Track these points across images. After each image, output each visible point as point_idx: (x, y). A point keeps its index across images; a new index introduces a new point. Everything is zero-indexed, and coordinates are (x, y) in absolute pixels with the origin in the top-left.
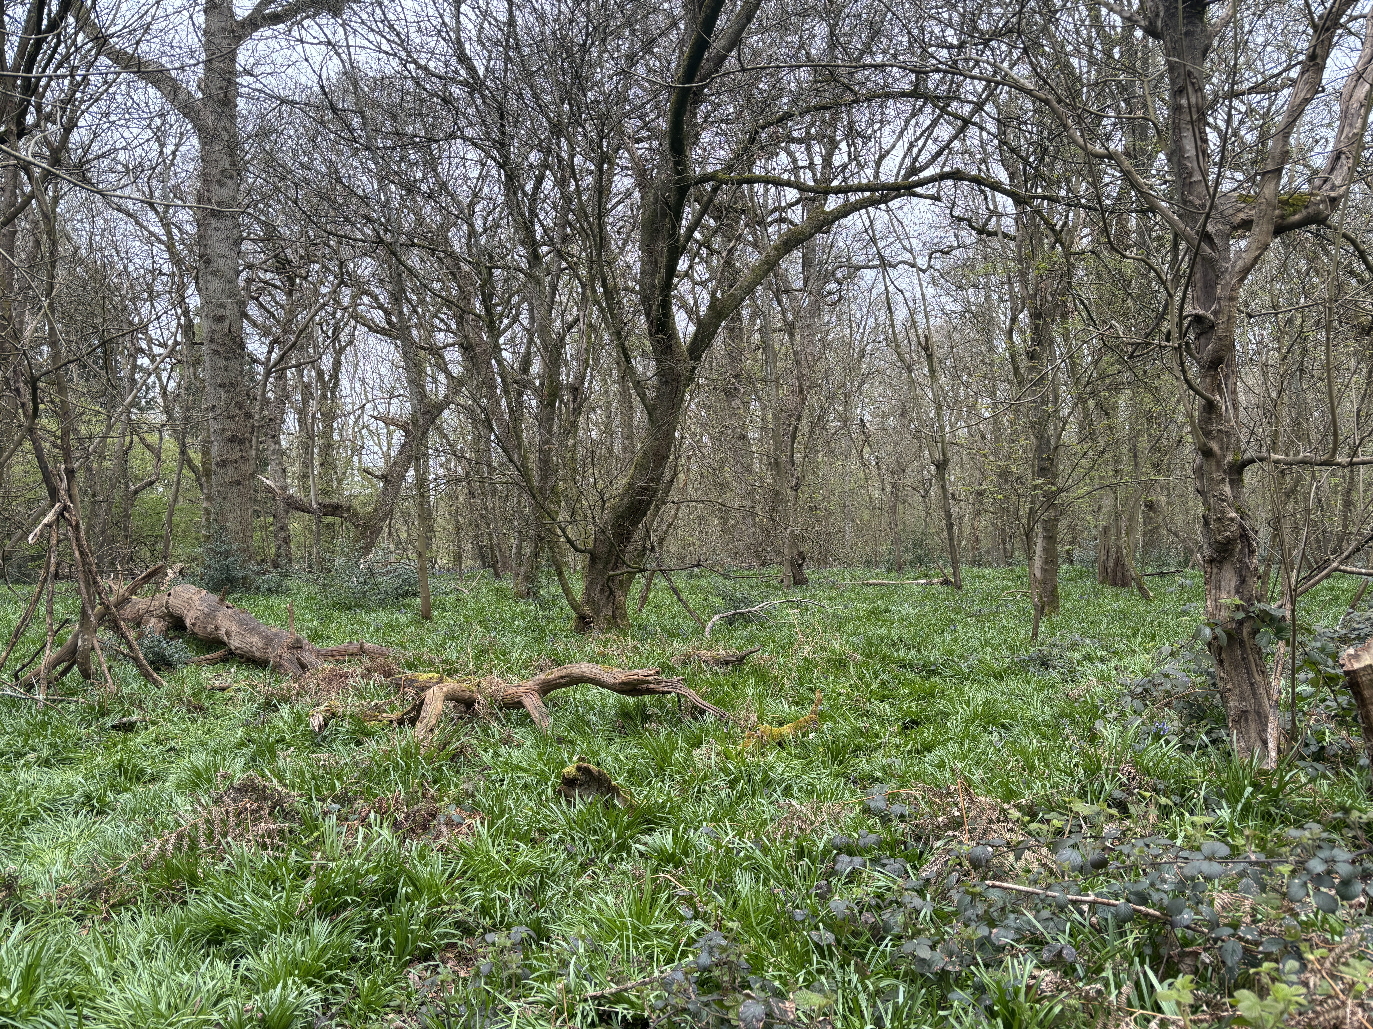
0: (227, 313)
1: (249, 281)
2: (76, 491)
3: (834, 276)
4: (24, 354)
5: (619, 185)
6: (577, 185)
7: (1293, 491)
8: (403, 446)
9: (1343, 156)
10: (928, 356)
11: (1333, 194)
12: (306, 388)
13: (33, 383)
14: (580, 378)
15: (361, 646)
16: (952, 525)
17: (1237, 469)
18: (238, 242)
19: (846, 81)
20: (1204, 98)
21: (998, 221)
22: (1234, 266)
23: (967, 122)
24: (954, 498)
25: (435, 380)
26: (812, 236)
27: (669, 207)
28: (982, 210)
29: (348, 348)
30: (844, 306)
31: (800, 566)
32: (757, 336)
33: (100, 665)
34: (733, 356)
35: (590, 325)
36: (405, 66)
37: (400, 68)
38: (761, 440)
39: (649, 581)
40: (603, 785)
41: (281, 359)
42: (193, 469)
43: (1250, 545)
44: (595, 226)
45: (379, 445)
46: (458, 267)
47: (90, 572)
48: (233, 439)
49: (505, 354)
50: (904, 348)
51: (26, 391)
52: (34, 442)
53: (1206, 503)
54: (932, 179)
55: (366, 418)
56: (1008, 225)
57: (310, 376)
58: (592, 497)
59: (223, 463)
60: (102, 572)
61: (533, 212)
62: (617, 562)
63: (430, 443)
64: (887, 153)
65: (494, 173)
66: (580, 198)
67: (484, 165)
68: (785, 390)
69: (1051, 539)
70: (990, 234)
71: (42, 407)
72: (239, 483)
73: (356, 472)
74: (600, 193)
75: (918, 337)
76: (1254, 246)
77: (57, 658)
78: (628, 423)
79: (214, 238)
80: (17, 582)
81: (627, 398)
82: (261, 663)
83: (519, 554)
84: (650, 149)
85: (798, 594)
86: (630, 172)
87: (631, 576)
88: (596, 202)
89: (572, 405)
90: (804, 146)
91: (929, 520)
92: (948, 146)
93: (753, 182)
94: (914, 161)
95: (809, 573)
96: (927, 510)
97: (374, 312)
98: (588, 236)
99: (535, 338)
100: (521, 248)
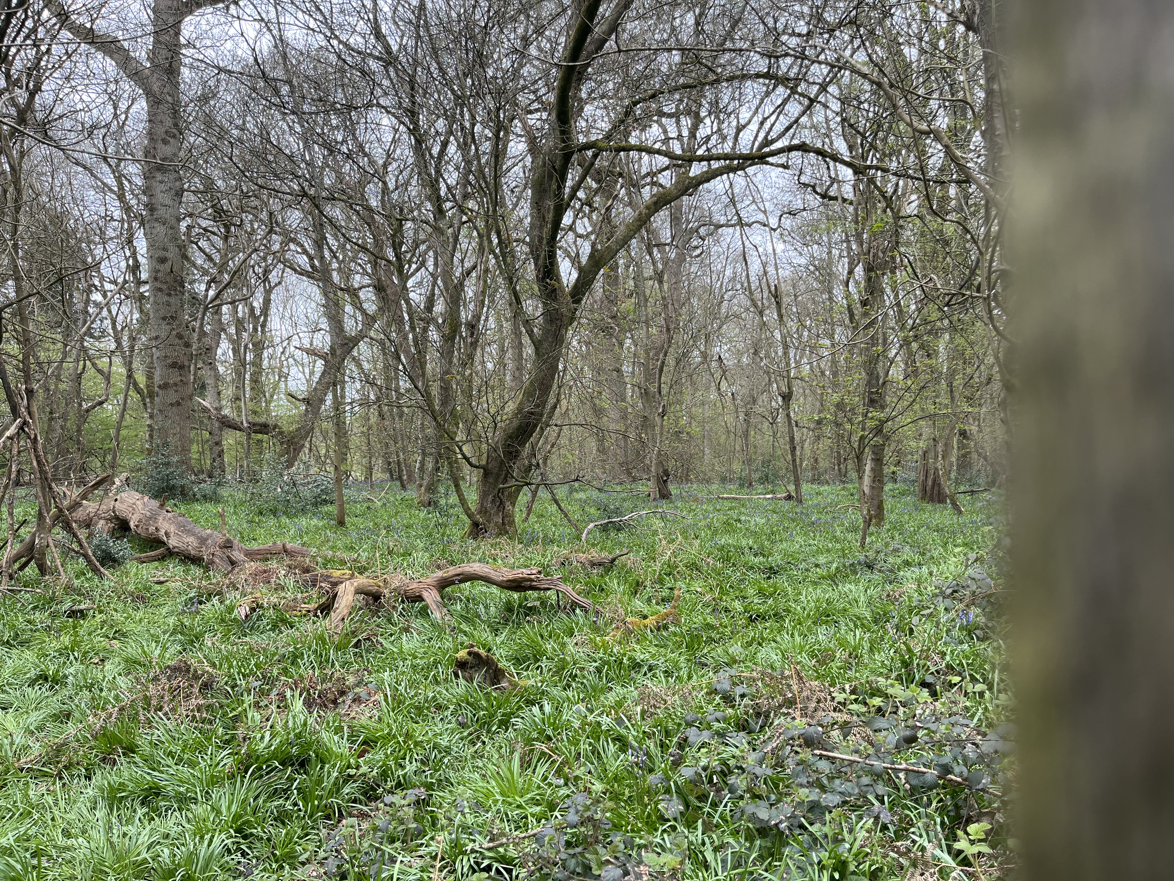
0: (169, 255)
1: (189, 228)
2: (35, 409)
3: (697, 231)
5: (514, 150)
6: (477, 149)
8: (324, 373)
10: (777, 303)
12: (240, 324)
14: (477, 317)
15: (284, 546)
16: (795, 448)
18: (180, 193)
19: (710, 64)
21: (839, 188)
23: (812, 101)
24: (797, 425)
26: (678, 197)
27: (555, 170)
28: (825, 178)
29: (277, 288)
31: (665, 482)
32: (630, 283)
33: (54, 560)
34: (611, 300)
35: (486, 271)
36: (329, 41)
37: (324, 43)
38: (633, 373)
39: (534, 494)
40: (490, 668)
41: (217, 296)
42: (139, 391)
44: (492, 186)
45: (304, 373)
46: (373, 219)
47: (46, 479)
48: (174, 365)
49: (412, 295)
50: (757, 295)
54: (782, 151)
55: (292, 349)
56: (848, 192)
57: (243, 311)
58: (486, 420)
59: (164, 386)
60: (57, 479)
61: (438, 172)
62: (506, 476)
63: (347, 372)
64: (744, 127)
65: (405, 136)
66: (479, 161)
67: (396, 131)
68: (654, 330)
69: (878, 461)
70: (831, 198)
72: (178, 404)
73: (282, 396)
74: (497, 157)
75: (769, 286)
77: (17, 554)
78: (518, 359)
79: (158, 190)
81: (518, 335)
82: (196, 560)
83: (422, 469)
84: (540, 119)
85: (664, 506)
86: (523, 139)
87: (519, 489)
88: (493, 164)
89: (469, 340)
90: (674, 120)
91: (776, 444)
92: (796, 121)
93: (629, 150)
94: (768, 133)
95: (673, 488)
96: (774, 435)
97: (299, 256)
98: (485, 193)
99: (439, 281)
100: (428, 203)
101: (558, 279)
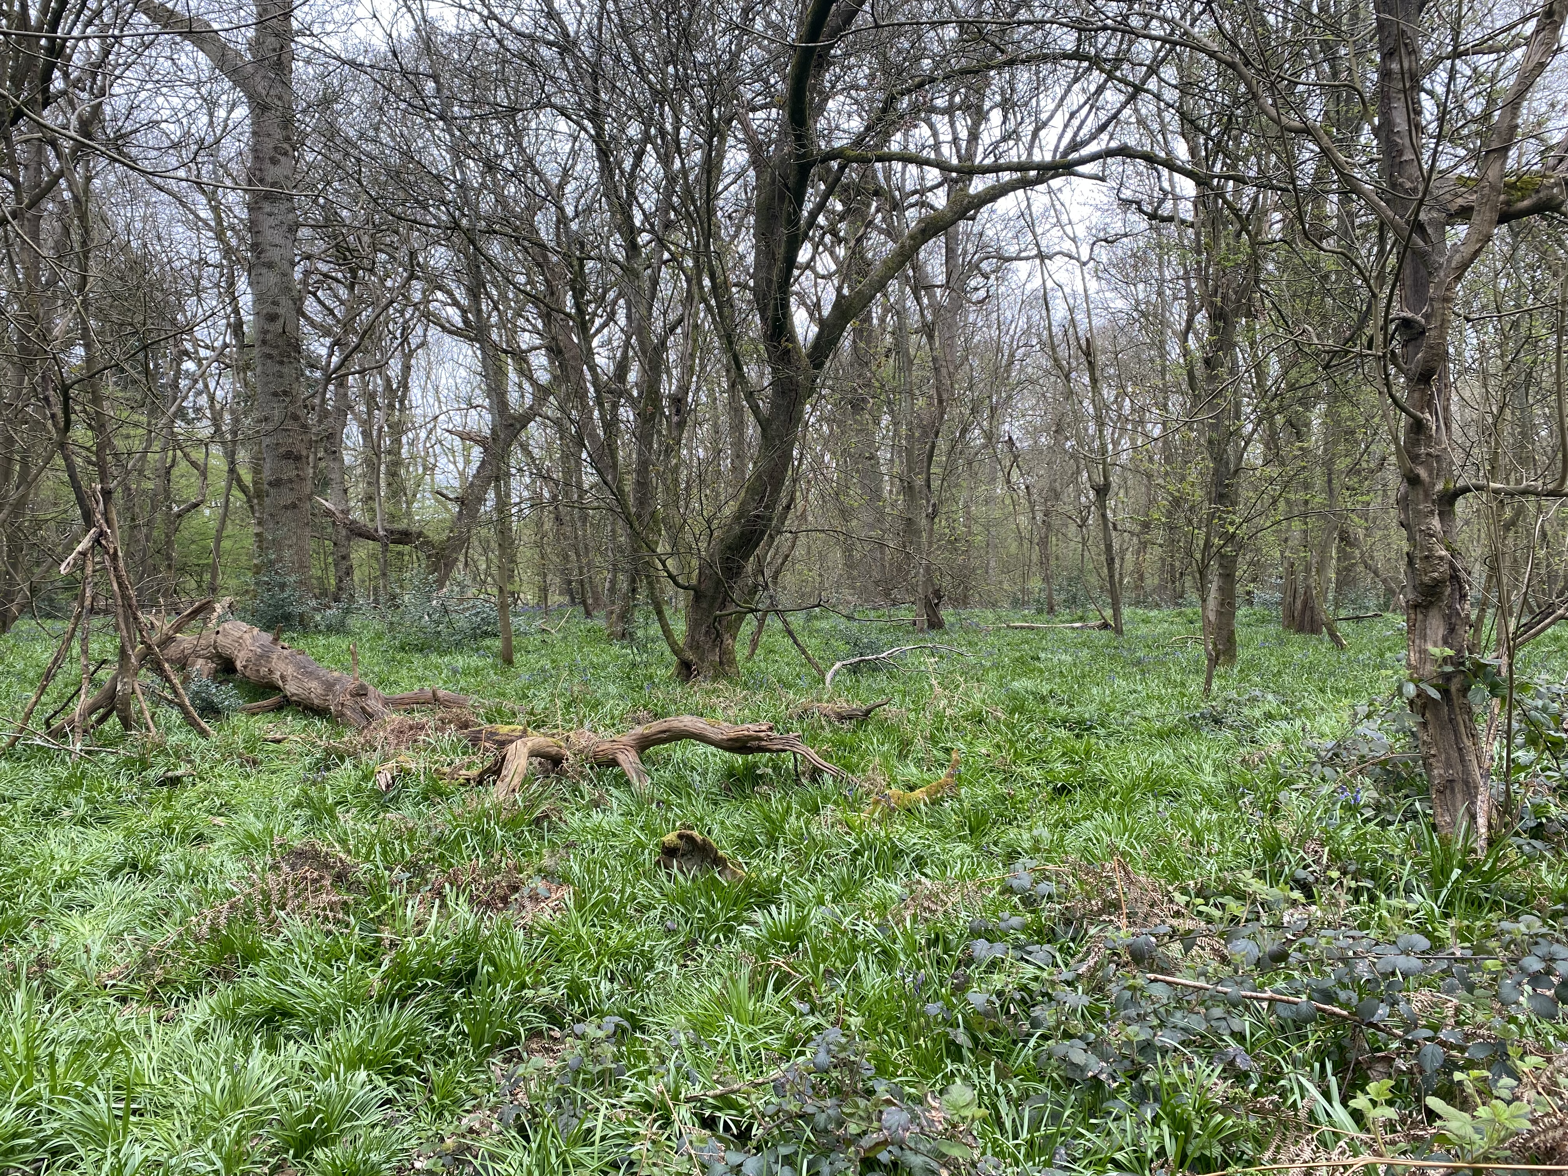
0: (281, 311)
1: (307, 273)
2: (114, 515)
3: (977, 267)
4: (54, 358)
5: (732, 162)
6: (683, 162)
7: (1513, 523)
8: (483, 463)
10: (1090, 363)
12: (370, 398)
13: (65, 390)
14: (684, 389)
15: (434, 693)
16: (1113, 559)
17: (1449, 499)
18: (294, 228)
19: (997, 41)
20: (1420, 60)
21: (1175, 205)
22: (1449, 261)
23: (1138, 89)
24: (1115, 528)
25: (520, 388)
26: (954, 222)
27: (788, 189)
28: (1155, 192)
29: (420, 351)
30: (991, 305)
31: (936, 606)
32: (889, 339)
33: (141, 711)
34: (861, 359)
35: (696, 326)
36: (485, 22)
37: (481, 26)
38: (892, 460)
39: (761, 622)
40: (708, 856)
41: (343, 363)
42: (243, 489)
43: (1461, 588)
44: (703, 211)
45: (455, 463)
46: (545, 257)
47: (130, 606)
48: (287, 456)
49: (598, 360)
50: (1062, 352)
51: (55, 398)
52: (66, 458)
53: (1411, 539)
54: (1096, 156)
55: (439, 430)
56: (1187, 211)
57: (376, 383)
58: (697, 526)
59: (276, 483)
60: (143, 606)
61: (631, 193)
62: (724, 600)
63: (513, 462)
64: (1045, 124)
65: (588, 147)
66: (686, 178)
67: (575, 139)
68: (921, 402)
69: (1228, 577)
70: (1163, 219)
71: (73, 417)
72: (294, 506)
73: (428, 495)
74: (709, 172)
75: (1078, 339)
76: (1474, 238)
77: (94, 704)
78: (739, 443)
79: (266, 225)
80: (49, 616)
81: (740, 410)
82: (321, 712)
83: (612, 590)
84: (767, 119)
85: (933, 639)
86: (745, 146)
87: (741, 616)
88: (704, 183)
89: (675, 419)
90: (947, 117)
91: (1087, 554)
92: (1115, 116)
93: (889, 160)
94: (1076, 134)
95: (947, 614)
96: (1084, 542)
97: (448, 308)
98: (694, 222)
99: (633, 340)
100: (617, 236)
101: (792, 338)
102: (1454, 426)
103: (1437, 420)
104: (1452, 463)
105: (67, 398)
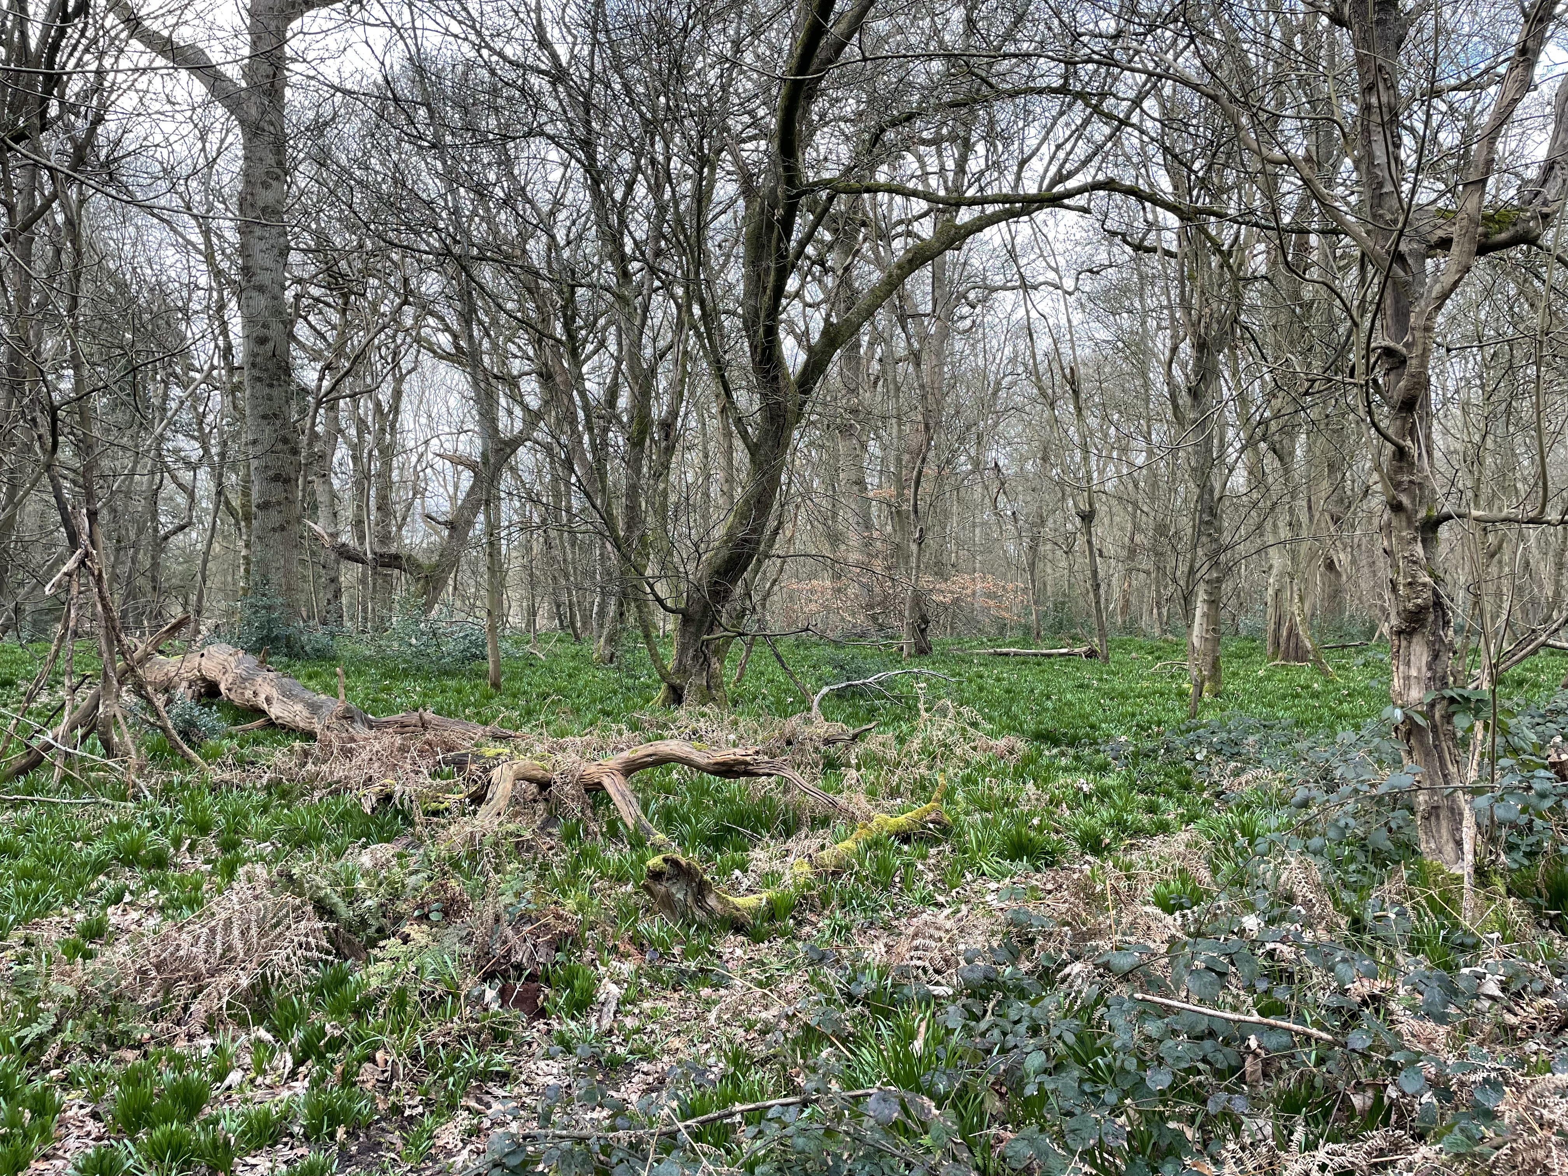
0: (269, 333)
1: (297, 297)
2: (99, 537)
3: (964, 296)
4: (44, 381)
5: (722, 192)
6: (673, 191)
7: (1497, 551)
8: (472, 488)
9: (1557, 167)
10: (1074, 391)
11: (1545, 210)
12: (362, 421)
13: (53, 411)
14: (674, 413)
15: (421, 717)
16: (1098, 586)
17: (1432, 526)
18: (285, 252)
19: (984, 74)
20: (1397, 96)
21: (1159, 236)
22: (1430, 291)
23: (1124, 122)
24: (1101, 555)
25: (510, 413)
26: (941, 252)
27: (777, 217)
28: (1140, 224)
29: (411, 376)
30: (977, 335)
31: (923, 631)
32: (876, 367)
34: (850, 389)
35: (686, 352)
36: (478, 51)
37: (473, 54)
38: (880, 486)
39: (749, 647)
40: (693, 880)
41: (333, 387)
42: (231, 511)
43: (1445, 614)
44: (693, 240)
45: (445, 487)
46: (537, 284)
47: (114, 628)
48: (276, 478)
49: (588, 385)
50: (1046, 379)
51: (44, 422)
52: (52, 479)
53: (1394, 565)
54: (1080, 191)
55: (430, 456)
56: (1170, 240)
57: (366, 407)
58: (685, 549)
59: (264, 506)
60: (127, 628)
61: (623, 222)
62: (712, 624)
63: (503, 486)
64: (1030, 157)
65: (579, 176)
66: (677, 207)
67: (567, 167)
69: (1213, 603)
70: (1148, 250)
71: (61, 439)
72: (283, 528)
73: (418, 518)
74: (699, 202)
75: (1062, 369)
76: (1454, 269)
78: (728, 465)
79: (257, 249)
81: (729, 435)
83: (602, 613)
84: (757, 150)
85: (922, 664)
86: (734, 177)
87: (728, 641)
88: (695, 212)
89: (663, 444)
90: (934, 149)
91: (1073, 580)
92: (1102, 147)
93: (876, 191)
94: (1062, 166)
95: (933, 640)
96: (1070, 568)
97: (440, 335)
98: (684, 250)
99: (623, 366)
100: (609, 263)
101: (781, 365)
102: (1437, 454)
103: (1419, 447)
104: (1434, 491)
105: (54, 420)
